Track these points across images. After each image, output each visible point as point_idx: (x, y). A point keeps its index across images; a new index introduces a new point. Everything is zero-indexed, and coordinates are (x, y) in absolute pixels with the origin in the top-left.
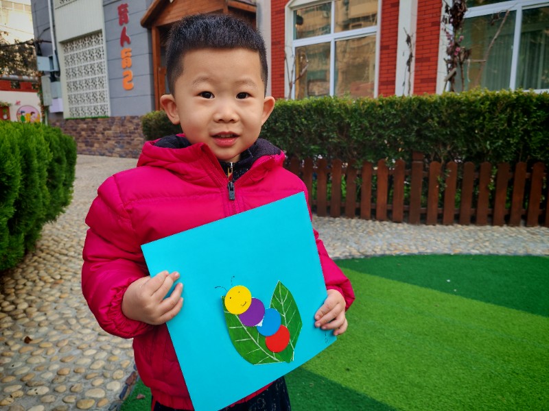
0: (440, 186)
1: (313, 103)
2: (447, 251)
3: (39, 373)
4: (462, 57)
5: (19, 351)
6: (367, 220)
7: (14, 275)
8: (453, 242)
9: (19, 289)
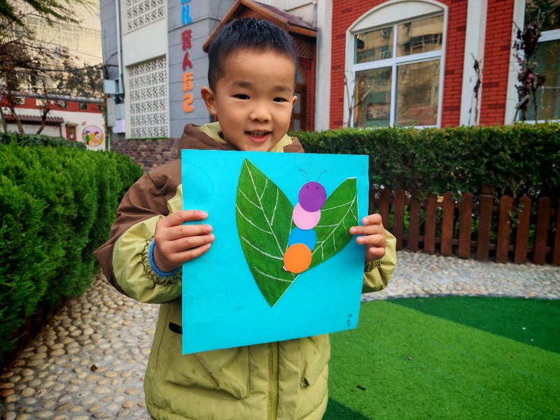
0: (512, 222)
1: (377, 132)
2: (520, 294)
3: (105, 404)
4: (535, 83)
5: (86, 379)
6: (431, 254)
7: (81, 298)
8: (527, 284)
9: (85, 314)
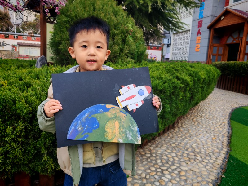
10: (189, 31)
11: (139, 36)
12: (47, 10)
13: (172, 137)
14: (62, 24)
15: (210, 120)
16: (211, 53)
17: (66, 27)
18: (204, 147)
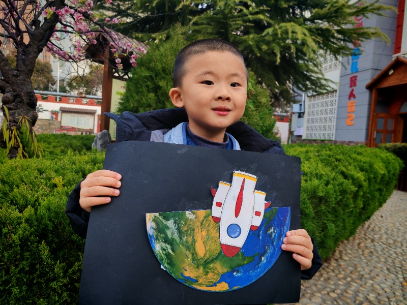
10: (335, 93)
11: (263, 100)
12: (118, 60)
13: (329, 279)
14: (140, 81)
15: (390, 247)
16: (373, 128)
17: (147, 86)
18: (391, 301)
